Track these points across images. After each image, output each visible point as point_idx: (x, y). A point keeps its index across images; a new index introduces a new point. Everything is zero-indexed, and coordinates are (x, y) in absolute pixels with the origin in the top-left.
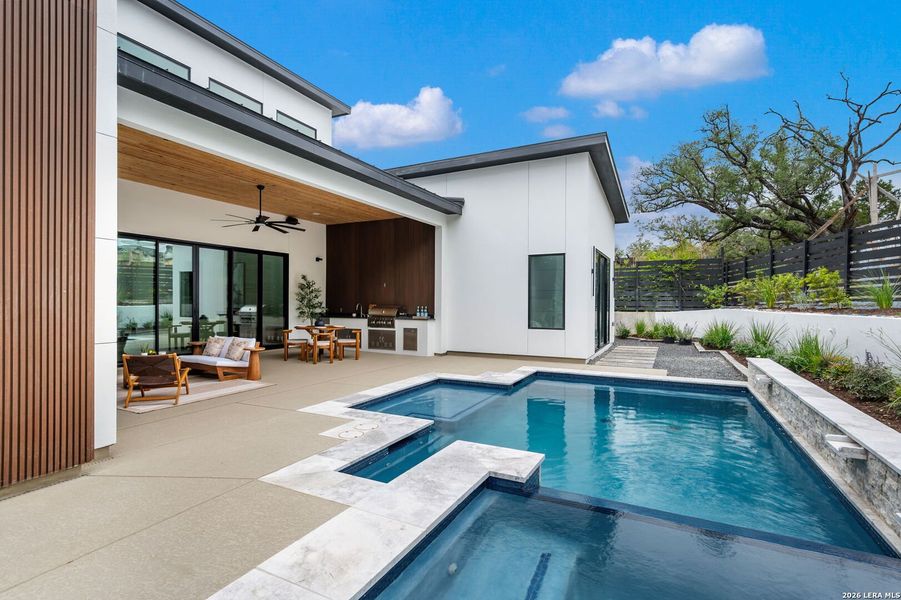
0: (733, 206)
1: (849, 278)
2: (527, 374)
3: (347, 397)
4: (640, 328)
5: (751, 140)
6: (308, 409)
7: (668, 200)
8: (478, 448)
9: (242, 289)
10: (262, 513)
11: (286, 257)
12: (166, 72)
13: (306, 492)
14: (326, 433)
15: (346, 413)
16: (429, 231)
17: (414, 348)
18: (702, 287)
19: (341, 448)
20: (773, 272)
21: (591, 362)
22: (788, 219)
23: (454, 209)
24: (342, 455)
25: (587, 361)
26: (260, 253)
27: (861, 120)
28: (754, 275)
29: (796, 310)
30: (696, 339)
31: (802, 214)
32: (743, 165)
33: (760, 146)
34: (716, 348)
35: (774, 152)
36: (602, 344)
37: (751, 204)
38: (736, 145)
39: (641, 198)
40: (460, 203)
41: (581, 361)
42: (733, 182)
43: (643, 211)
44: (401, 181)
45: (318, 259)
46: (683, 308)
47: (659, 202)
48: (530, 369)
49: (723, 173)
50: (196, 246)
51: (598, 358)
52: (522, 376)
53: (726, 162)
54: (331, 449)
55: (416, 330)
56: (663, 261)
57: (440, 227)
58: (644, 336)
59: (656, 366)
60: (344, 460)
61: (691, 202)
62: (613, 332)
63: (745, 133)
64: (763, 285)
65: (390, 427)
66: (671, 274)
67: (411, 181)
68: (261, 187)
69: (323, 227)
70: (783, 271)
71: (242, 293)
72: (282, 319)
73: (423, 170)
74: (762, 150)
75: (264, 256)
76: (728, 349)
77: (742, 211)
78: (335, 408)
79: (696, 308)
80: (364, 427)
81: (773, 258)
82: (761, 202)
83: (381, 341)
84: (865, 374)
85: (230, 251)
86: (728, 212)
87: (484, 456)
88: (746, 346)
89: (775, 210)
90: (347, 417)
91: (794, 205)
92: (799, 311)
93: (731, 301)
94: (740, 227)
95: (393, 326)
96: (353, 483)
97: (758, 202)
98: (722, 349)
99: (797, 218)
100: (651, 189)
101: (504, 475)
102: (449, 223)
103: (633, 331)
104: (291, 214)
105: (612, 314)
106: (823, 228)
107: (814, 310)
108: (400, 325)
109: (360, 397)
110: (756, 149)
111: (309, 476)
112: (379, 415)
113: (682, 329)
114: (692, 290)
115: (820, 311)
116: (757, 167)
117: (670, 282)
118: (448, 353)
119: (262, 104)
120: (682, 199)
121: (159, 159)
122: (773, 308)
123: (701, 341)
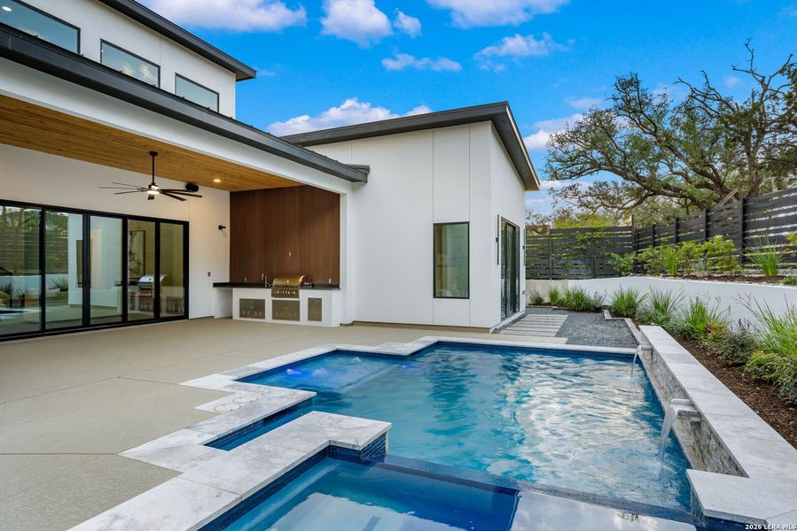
0: (645, 173)
1: (744, 247)
2: (428, 344)
3: (237, 370)
4: (554, 295)
5: (661, 109)
6: (192, 383)
7: (582, 168)
8: (330, 418)
9: (142, 258)
10: (112, 488)
11: (186, 225)
12: (35, 38)
13: (164, 465)
14: (201, 407)
15: (229, 386)
16: (333, 200)
17: (319, 319)
18: (613, 255)
19: (214, 421)
20: (678, 240)
21: (496, 331)
22: (698, 186)
23: (359, 176)
24: (210, 428)
25: (491, 331)
26: (158, 221)
27: (765, 90)
28: (660, 243)
29: (695, 277)
30: (605, 307)
31: (711, 182)
32: (654, 134)
33: (670, 114)
34: (622, 316)
35: (685, 120)
36: (509, 312)
37: (663, 171)
38: (646, 113)
39: (556, 165)
40: (365, 170)
41: (485, 330)
42: (645, 149)
43: (557, 179)
44: (299, 148)
45: (221, 228)
46: (595, 276)
47: (574, 169)
48: (431, 339)
49: (635, 140)
50: (87, 214)
51: (505, 327)
52: (422, 346)
53: (637, 130)
54: (202, 423)
55: (320, 300)
56: (576, 229)
57: (345, 194)
58: (557, 304)
59: (558, 335)
60: (212, 433)
61: (605, 170)
62: (524, 301)
63: (656, 102)
64: (668, 253)
65: (270, 399)
66: (583, 241)
67: (311, 148)
68: (154, 154)
69: (227, 194)
70: (687, 239)
71: (142, 262)
72: (181, 289)
73: (328, 136)
74: (673, 118)
75: (161, 224)
76: (632, 317)
77: (653, 179)
78: (219, 381)
79: (607, 276)
80: (243, 400)
81: (678, 226)
82: (674, 170)
83: (286, 311)
84: (733, 341)
85: (125, 218)
86: (639, 179)
87: (331, 425)
88: (646, 313)
89: (686, 178)
90: (229, 390)
91: (703, 173)
92: (697, 279)
93: (639, 269)
94: (651, 195)
95: (297, 296)
96: (214, 456)
97: (671, 170)
98: (627, 316)
99: (707, 185)
100: (566, 157)
101: (343, 443)
102: (354, 190)
103: (547, 300)
104: (191, 180)
105: (523, 283)
106: (729, 197)
107: (710, 278)
108: (305, 295)
109: (248, 369)
110: (666, 117)
111: (170, 450)
112: (263, 388)
113: (592, 298)
114: (603, 257)
115: (716, 278)
116: (668, 135)
117: (582, 249)
118: (354, 323)
119: (159, 67)
120: (596, 166)
121: (39, 124)
122: (675, 276)
123: (609, 308)
